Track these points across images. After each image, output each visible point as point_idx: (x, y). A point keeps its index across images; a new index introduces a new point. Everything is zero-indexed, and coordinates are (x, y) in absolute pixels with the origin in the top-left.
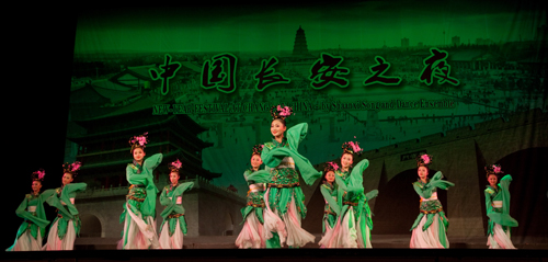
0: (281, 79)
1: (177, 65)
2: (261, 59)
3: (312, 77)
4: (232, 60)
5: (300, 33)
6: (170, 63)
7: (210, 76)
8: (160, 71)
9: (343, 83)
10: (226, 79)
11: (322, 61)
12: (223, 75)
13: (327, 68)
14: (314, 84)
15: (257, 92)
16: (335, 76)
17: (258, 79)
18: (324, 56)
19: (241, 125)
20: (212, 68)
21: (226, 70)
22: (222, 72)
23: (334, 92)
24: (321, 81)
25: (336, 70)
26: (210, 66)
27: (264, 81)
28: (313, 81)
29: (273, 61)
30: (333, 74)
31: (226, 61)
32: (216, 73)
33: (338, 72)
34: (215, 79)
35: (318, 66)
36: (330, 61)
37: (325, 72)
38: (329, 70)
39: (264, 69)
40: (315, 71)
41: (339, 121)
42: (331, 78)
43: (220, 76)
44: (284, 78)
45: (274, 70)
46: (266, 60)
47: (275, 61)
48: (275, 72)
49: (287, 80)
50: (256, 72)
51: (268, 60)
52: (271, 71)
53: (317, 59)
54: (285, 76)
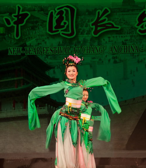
0: (113, 27)
2: (96, 10)
3: (138, 25)
4: (72, 10)
6: (21, 13)
7: (54, 24)
8: (13, 20)
10: (68, 27)
12: (65, 23)
14: (140, 31)
15: (93, 37)
17: (94, 27)
20: (56, 17)
21: (67, 19)
22: (64, 21)
24: (145, 28)
27: (99, 28)
28: (139, 28)
31: (67, 11)
39: (99, 18)
40: (141, 20)
43: (62, 24)
44: (115, 26)
45: (107, 19)
46: (100, 11)
47: (108, 11)
48: (108, 21)
49: (118, 28)
50: (92, 20)
51: (101, 10)
52: (104, 20)
53: (142, 9)
54: (116, 24)
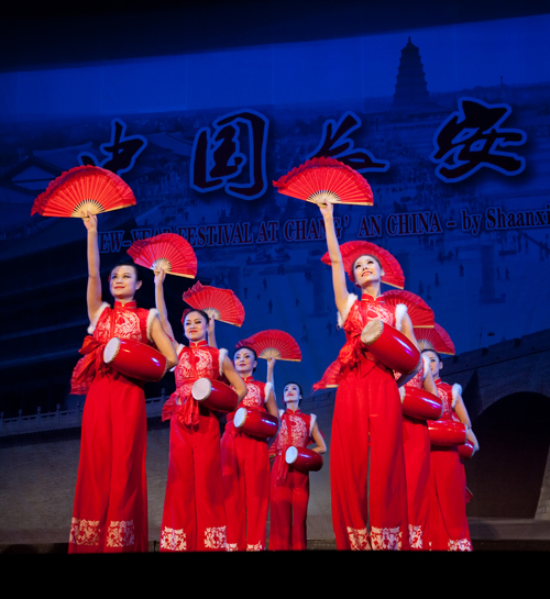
0: (369, 163)
1: (139, 143)
2: (321, 120)
3: (438, 156)
4: (258, 124)
5: (410, 54)
6: (123, 139)
7: (210, 164)
8: (101, 158)
9: (511, 164)
10: (246, 168)
11: (462, 118)
12: (238, 160)
13: (472, 132)
14: (443, 171)
16: (492, 151)
18: (466, 105)
19: (281, 271)
20: (214, 144)
21: (244, 149)
22: (237, 154)
23: (490, 188)
24: (459, 163)
25: (494, 135)
26: (210, 140)
28: (441, 163)
29: (349, 122)
30: (488, 146)
31: (243, 127)
32: (222, 155)
33: (499, 141)
34: (221, 169)
35: (453, 128)
36: (479, 116)
37: (468, 143)
38: (477, 136)
39: (329, 142)
40: (445, 142)
41: (503, 254)
42: (484, 155)
43: (231, 162)
44: (374, 160)
45: (351, 142)
46: (332, 121)
47: (355, 123)
48: (354, 148)
49: (383, 166)
50: (311, 150)
51: (337, 121)
52: (346, 146)
53: (449, 113)
54: (377, 157)
